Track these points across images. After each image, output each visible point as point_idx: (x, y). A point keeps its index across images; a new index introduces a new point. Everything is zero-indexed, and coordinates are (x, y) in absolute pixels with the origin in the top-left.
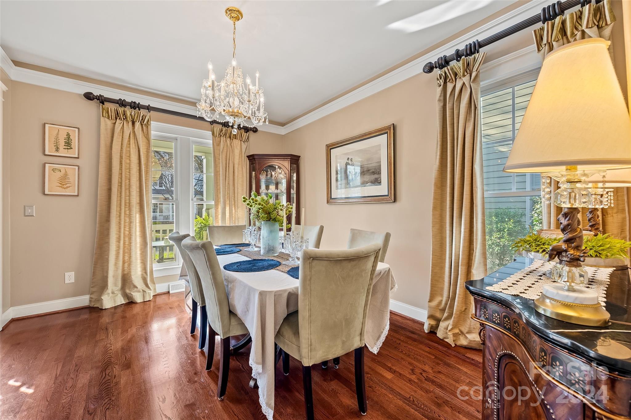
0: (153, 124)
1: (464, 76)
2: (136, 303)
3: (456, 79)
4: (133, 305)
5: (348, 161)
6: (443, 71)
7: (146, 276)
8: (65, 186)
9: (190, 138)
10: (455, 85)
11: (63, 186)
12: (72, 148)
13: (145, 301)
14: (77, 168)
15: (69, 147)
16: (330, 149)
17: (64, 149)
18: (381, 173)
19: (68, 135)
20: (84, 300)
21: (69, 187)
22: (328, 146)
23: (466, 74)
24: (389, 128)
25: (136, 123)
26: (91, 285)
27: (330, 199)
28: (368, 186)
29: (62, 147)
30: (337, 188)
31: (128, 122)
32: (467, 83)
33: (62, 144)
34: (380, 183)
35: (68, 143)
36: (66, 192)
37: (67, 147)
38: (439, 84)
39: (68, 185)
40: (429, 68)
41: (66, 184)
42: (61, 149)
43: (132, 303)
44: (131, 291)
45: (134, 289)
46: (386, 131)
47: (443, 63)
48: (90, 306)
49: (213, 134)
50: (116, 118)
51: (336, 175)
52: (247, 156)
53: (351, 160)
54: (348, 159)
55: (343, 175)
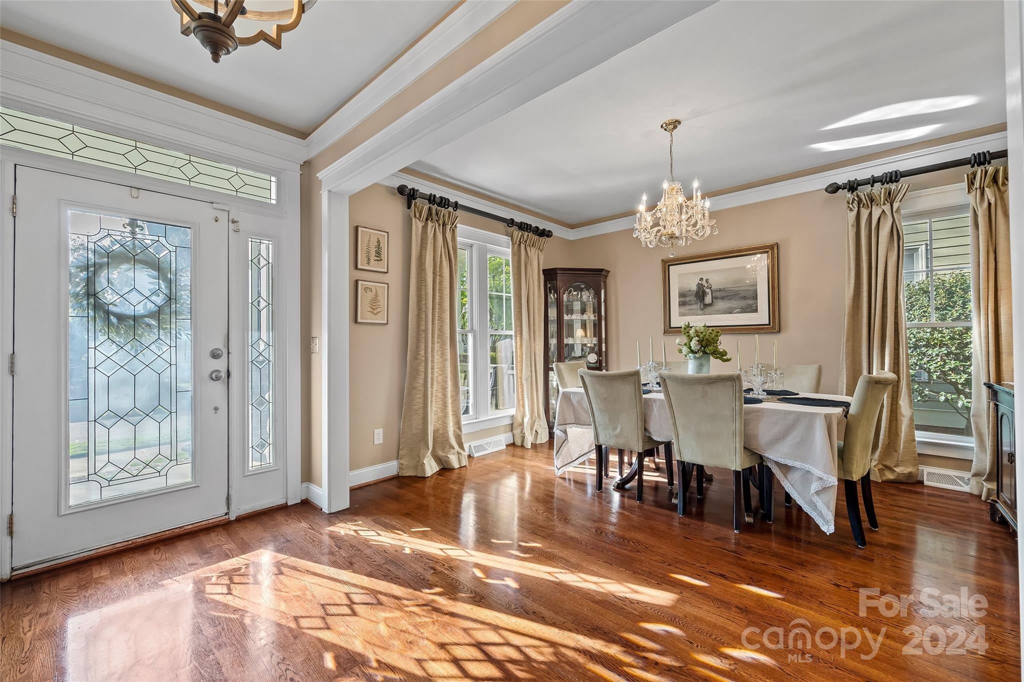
0: (460, 228)
1: (884, 204)
2: (454, 469)
3: (872, 206)
4: (448, 473)
5: (700, 282)
6: (856, 195)
7: (459, 433)
8: (376, 312)
9: (488, 245)
10: (871, 211)
11: (374, 312)
12: (381, 260)
13: (463, 466)
14: (386, 286)
15: (379, 259)
16: (669, 266)
17: (375, 260)
18: (757, 299)
19: (378, 241)
20: (390, 468)
21: (379, 312)
22: (664, 262)
23: (886, 202)
24: (771, 247)
25: (447, 226)
26: (401, 447)
27: (668, 327)
28: (736, 313)
29: (373, 258)
30: (682, 314)
31: (439, 225)
32: (888, 212)
33: (373, 253)
34: (756, 311)
35: (378, 253)
36: (377, 319)
37: (377, 258)
38: (851, 208)
39: (378, 310)
40: (834, 189)
41: (377, 308)
42: (372, 261)
43: (448, 469)
44: (447, 453)
45: (450, 451)
46: (767, 250)
47: (852, 186)
48: (400, 475)
49: (512, 240)
50: (427, 219)
51: (679, 298)
52: (543, 270)
53: (707, 281)
54: (701, 279)
55: (693, 298)
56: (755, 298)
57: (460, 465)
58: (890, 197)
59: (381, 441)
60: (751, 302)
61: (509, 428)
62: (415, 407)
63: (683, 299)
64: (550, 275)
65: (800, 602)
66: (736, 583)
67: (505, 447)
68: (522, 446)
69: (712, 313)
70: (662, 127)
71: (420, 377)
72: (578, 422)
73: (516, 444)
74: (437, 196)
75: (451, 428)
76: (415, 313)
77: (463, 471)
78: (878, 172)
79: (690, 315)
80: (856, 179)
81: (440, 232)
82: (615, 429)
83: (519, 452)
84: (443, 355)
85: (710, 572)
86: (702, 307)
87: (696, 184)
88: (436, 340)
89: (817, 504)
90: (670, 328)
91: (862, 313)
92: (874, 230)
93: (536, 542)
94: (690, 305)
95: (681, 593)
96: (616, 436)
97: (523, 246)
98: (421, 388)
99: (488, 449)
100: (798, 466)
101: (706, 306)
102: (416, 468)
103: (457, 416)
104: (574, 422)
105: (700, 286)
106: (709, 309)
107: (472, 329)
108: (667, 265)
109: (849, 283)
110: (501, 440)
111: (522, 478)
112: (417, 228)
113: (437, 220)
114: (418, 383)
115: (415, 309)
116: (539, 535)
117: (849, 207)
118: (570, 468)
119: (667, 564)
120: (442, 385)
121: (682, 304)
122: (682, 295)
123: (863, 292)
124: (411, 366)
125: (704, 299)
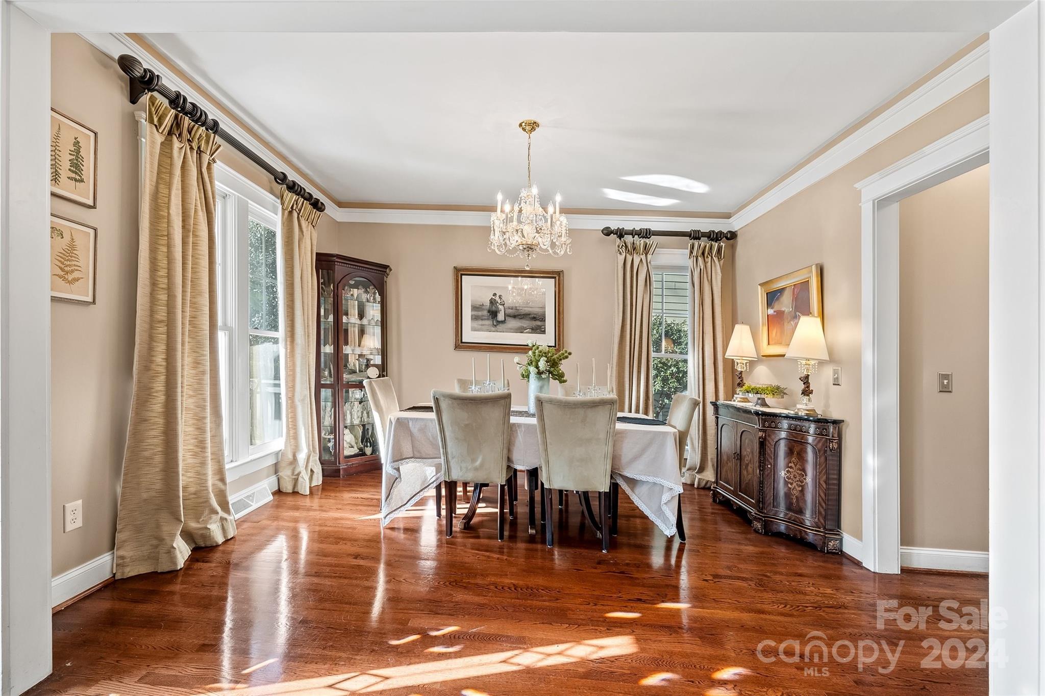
2: (218, 546)
3: (634, 253)
5: (494, 297)
6: (623, 241)
7: (222, 486)
8: (70, 277)
9: (249, 201)
10: (634, 258)
11: (66, 276)
12: (82, 181)
13: (229, 538)
14: (92, 233)
15: (78, 177)
16: (461, 275)
17: (69, 178)
18: (545, 321)
19: (76, 143)
21: (77, 280)
22: (457, 270)
23: (643, 253)
24: (559, 274)
25: (203, 155)
26: (118, 527)
27: (460, 342)
28: (526, 333)
29: (65, 172)
30: (474, 329)
31: (192, 148)
32: (644, 261)
33: (65, 164)
34: (544, 332)
35: (76, 166)
36: (72, 292)
37: (73, 175)
38: (620, 252)
39: (76, 275)
40: (607, 232)
41: (72, 271)
42: (63, 178)
43: (206, 547)
44: (206, 522)
45: (210, 518)
46: (555, 276)
47: (621, 234)
48: (118, 577)
49: (283, 204)
50: (170, 133)
51: (471, 311)
52: (316, 253)
53: (500, 298)
54: (495, 295)
55: (485, 313)
56: (543, 319)
57: (225, 537)
58: (646, 250)
59: (79, 523)
60: (539, 323)
61: (272, 470)
62: (147, 454)
63: (475, 313)
64: (324, 262)
65: (706, 605)
66: (655, 604)
67: (271, 498)
68: (295, 493)
69: (504, 330)
70: (521, 125)
71: (154, 401)
72: (418, 455)
73: (284, 490)
74: (189, 100)
75: (211, 480)
76: (148, 290)
77: (230, 547)
78: (638, 227)
79: (483, 331)
80: (623, 228)
81: (193, 162)
82: (474, 460)
83: (290, 501)
84: (199, 363)
85: (629, 600)
86: (495, 324)
87: (558, 198)
88: (187, 339)
89: (666, 512)
90: (462, 342)
91: (625, 344)
92: (635, 275)
93: (450, 625)
94: (482, 320)
95: (633, 631)
96: (476, 469)
97: (295, 214)
98: (157, 420)
99: (251, 506)
100: (644, 480)
101: (499, 322)
102: (154, 557)
103: (219, 462)
104: (412, 456)
105: (492, 302)
106: (501, 327)
107: (225, 324)
108: (460, 273)
109: (618, 316)
110: (265, 488)
111: (294, 537)
112: (153, 143)
113: (189, 140)
114: (152, 411)
115: (147, 282)
116: (442, 614)
117: (619, 250)
118: (401, 514)
119: (592, 604)
120: (196, 414)
121: (475, 318)
122: (475, 308)
123: (626, 325)
124: (139, 382)
125: (496, 316)
